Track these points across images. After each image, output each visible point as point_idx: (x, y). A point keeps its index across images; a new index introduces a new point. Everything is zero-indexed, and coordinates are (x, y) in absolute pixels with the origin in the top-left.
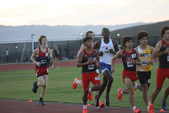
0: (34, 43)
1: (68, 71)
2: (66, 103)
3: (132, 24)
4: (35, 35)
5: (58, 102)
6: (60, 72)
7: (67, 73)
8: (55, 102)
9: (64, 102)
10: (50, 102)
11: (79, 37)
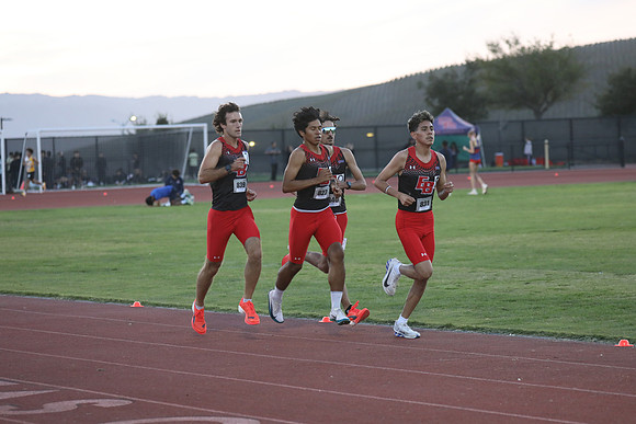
0: (6, 140)
1: (90, 216)
2: (77, 298)
3: (269, 94)
4: (9, 119)
5: (57, 295)
6: (72, 217)
7: (89, 221)
8: (50, 295)
9: (72, 297)
10: (37, 294)
11: (127, 127)
